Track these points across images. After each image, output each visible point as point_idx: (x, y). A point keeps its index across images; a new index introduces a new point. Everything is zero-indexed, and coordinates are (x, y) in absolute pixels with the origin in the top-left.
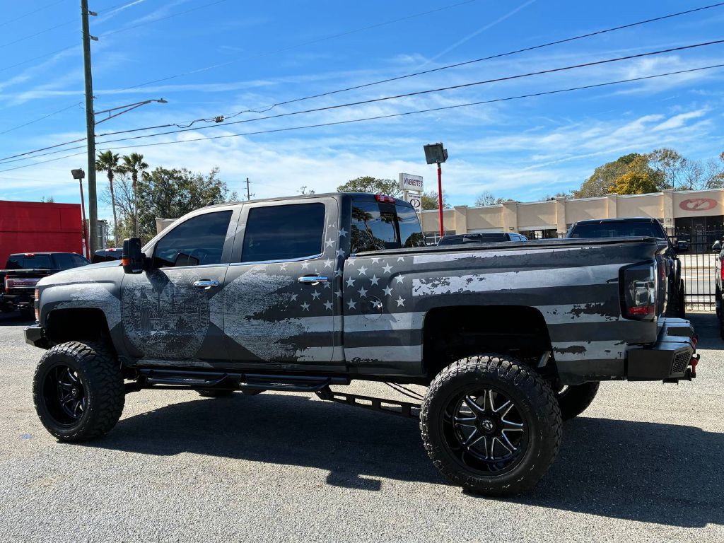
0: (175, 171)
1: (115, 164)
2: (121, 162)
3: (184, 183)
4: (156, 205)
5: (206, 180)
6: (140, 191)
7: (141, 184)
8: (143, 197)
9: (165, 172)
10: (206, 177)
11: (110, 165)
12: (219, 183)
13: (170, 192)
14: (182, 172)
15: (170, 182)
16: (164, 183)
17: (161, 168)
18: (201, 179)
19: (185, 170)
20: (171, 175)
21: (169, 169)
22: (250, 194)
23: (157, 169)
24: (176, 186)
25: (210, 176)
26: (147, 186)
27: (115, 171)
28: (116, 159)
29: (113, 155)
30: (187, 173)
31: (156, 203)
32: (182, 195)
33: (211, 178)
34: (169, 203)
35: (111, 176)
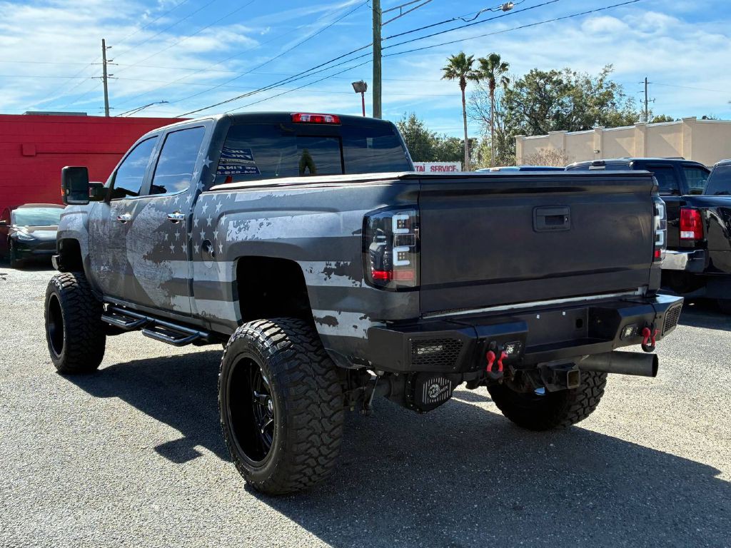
0: (554, 73)
1: (468, 69)
2: (476, 66)
3: (564, 89)
4: (527, 118)
5: (594, 83)
6: (509, 101)
7: (511, 92)
8: (512, 109)
9: (541, 76)
10: (596, 79)
11: (463, 71)
12: (613, 86)
13: (546, 101)
14: (564, 73)
15: (548, 87)
16: (539, 89)
17: (536, 70)
18: (588, 82)
19: (568, 71)
20: (547, 78)
21: (546, 70)
22: (648, 100)
23: (532, 71)
24: (555, 94)
25: (600, 77)
26: (518, 95)
27: (468, 77)
28: (470, 64)
29: (466, 58)
30: (572, 75)
31: (527, 115)
32: (561, 104)
33: (601, 80)
34: (545, 115)
35: (463, 84)
